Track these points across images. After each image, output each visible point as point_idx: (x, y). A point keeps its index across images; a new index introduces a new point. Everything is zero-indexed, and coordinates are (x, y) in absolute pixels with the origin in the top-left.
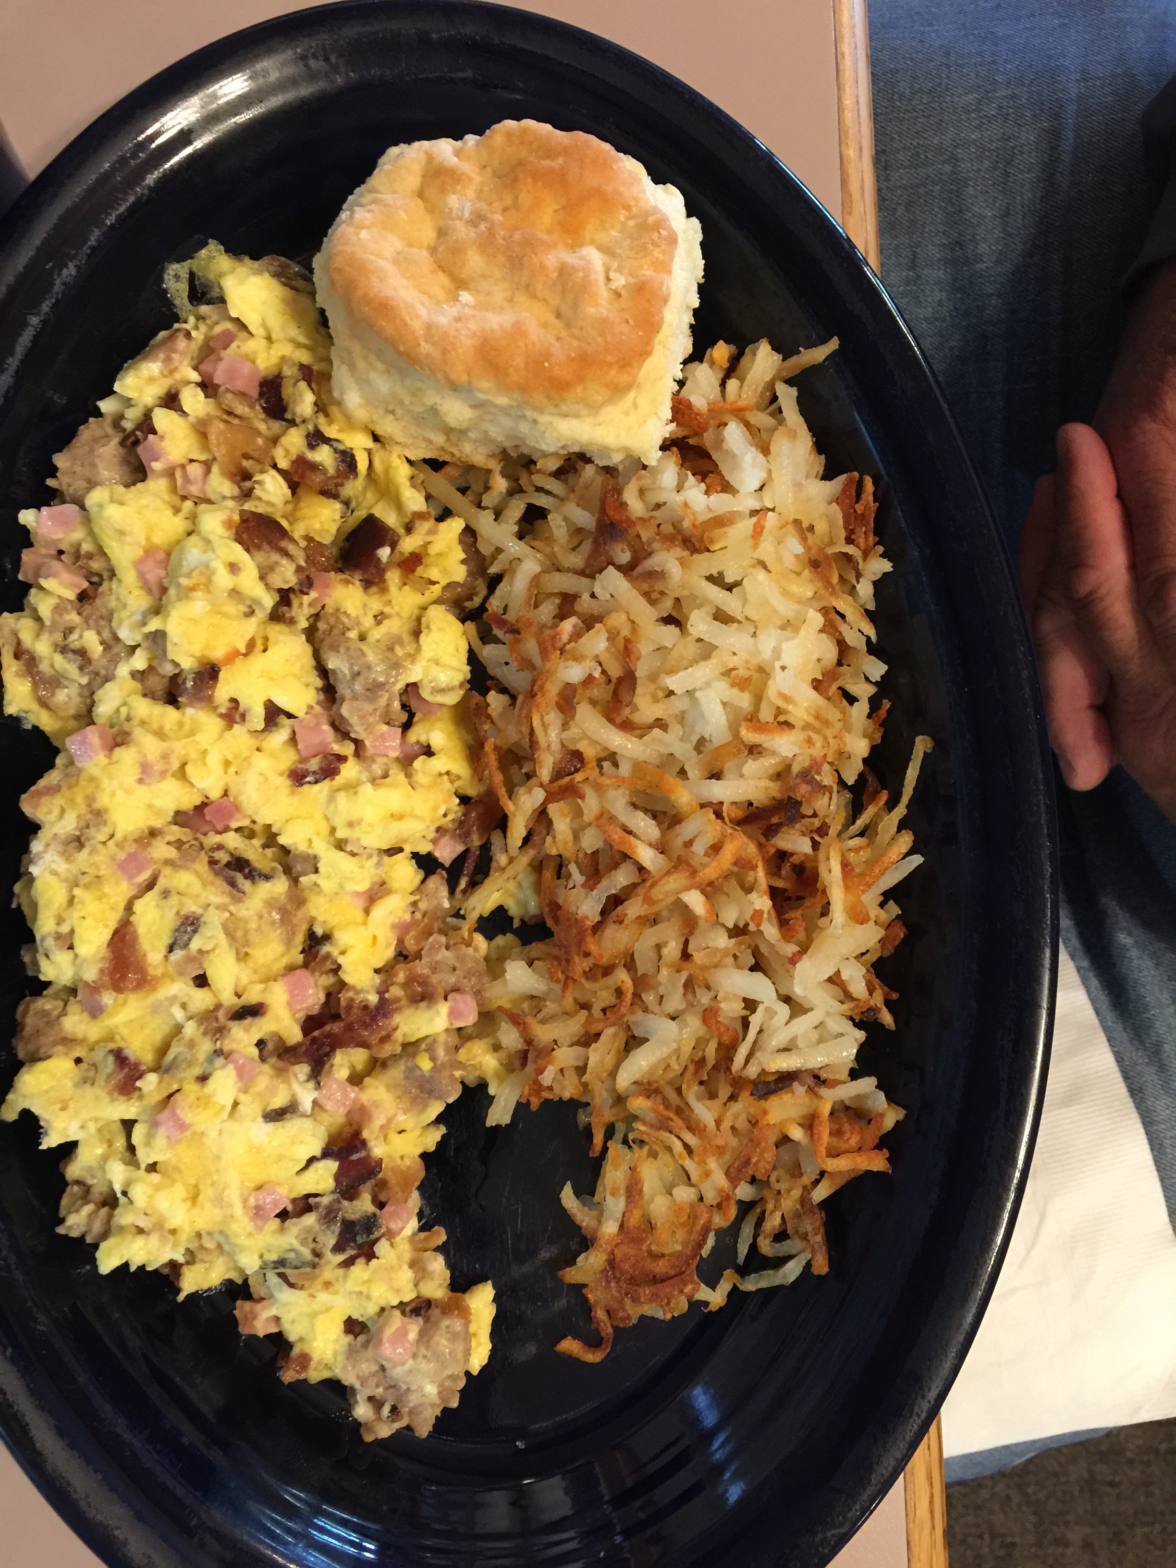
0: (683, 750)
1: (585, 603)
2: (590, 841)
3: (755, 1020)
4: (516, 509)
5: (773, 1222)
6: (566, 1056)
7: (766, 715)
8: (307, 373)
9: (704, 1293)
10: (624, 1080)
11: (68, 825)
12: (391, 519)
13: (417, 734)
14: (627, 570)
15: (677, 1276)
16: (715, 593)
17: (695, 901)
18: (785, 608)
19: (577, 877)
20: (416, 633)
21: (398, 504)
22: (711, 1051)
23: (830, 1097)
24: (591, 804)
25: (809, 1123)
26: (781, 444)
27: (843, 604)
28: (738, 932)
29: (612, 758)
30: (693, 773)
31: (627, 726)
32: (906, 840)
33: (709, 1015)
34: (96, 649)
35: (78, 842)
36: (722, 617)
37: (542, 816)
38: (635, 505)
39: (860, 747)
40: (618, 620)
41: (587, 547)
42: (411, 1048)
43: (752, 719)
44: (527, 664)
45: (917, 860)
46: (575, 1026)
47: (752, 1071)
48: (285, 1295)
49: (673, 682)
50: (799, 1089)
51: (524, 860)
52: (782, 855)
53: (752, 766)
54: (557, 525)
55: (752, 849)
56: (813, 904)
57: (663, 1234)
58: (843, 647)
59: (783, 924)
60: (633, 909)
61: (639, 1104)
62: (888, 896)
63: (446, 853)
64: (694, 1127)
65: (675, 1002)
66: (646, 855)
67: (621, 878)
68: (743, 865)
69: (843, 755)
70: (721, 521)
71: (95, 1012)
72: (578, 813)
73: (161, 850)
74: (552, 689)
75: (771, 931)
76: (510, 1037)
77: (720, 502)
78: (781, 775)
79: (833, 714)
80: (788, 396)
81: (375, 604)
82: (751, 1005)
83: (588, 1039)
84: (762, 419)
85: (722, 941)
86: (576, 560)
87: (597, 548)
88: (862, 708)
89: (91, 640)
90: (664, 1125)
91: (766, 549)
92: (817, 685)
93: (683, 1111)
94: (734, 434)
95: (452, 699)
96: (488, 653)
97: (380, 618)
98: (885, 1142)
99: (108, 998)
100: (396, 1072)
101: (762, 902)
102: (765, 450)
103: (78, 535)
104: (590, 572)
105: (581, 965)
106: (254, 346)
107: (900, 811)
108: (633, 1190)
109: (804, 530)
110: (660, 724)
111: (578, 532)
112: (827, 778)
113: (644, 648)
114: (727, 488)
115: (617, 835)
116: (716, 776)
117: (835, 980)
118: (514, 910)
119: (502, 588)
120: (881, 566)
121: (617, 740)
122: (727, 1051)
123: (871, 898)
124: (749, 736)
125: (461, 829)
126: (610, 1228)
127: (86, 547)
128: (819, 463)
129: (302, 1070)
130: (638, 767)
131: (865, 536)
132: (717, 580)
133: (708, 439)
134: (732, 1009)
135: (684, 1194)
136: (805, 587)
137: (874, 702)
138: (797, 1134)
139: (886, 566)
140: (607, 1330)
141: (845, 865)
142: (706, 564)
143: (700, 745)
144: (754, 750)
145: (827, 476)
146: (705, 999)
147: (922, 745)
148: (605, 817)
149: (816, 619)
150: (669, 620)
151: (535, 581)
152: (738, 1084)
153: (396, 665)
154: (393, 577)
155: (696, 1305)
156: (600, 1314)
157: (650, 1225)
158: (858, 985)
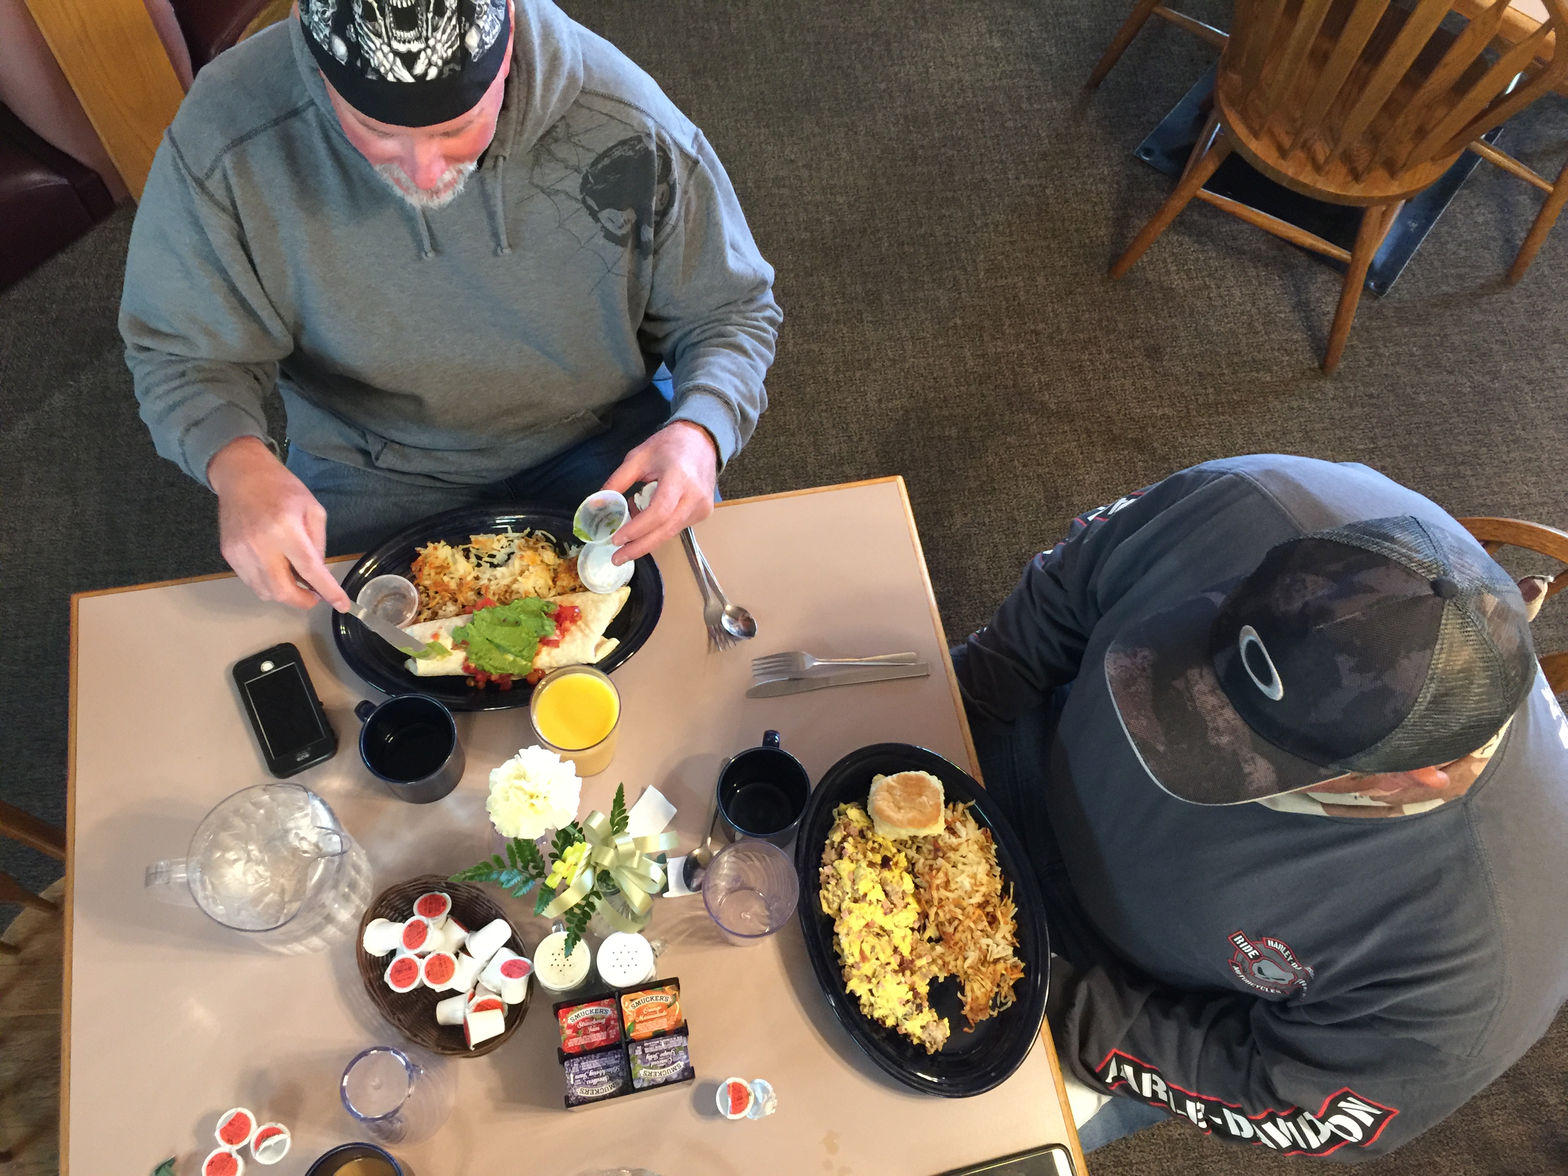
0: (962, 893)
1: (935, 866)
2: (948, 917)
3: (990, 949)
4: (915, 847)
5: (1003, 994)
6: (953, 963)
7: (978, 883)
8: (868, 828)
9: (992, 1013)
10: (966, 966)
11: (845, 931)
12: (889, 855)
13: (906, 900)
14: (942, 857)
15: (985, 1009)
16: (962, 859)
17: (972, 925)
18: (977, 859)
19: (947, 924)
20: (902, 879)
21: (891, 852)
22: (982, 957)
23: (1009, 963)
24: (946, 909)
25: (1006, 969)
26: (968, 824)
27: (989, 856)
28: (981, 931)
29: (948, 898)
30: (966, 898)
31: (950, 891)
32: (1014, 905)
33: (980, 949)
34: (841, 894)
35: (848, 934)
36: (964, 864)
37: (937, 914)
38: (941, 843)
39: (999, 887)
40: (943, 869)
41: (933, 853)
42: (920, 968)
43: (975, 885)
44: (927, 881)
45: (1017, 909)
46: (953, 957)
47: (992, 960)
48: (907, 1023)
49: (957, 880)
50: (1002, 961)
51: (934, 924)
52: (988, 913)
53: (978, 895)
54: (925, 849)
55: (981, 912)
56: (997, 923)
57: (980, 999)
58: (991, 866)
59: (992, 928)
60: (960, 928)
61: (970, 971)
62: (1013, 918)
63: (916, 926)
64: (982, 973)
65: (973, 948)
66: (960, 917)
67: (956, 922)
68: (980, 917)
69: (996, 889)
70: (960, 844)
71: (859, 969)
72: (944, 911)
73: (864, 933)
74: (934, 886)
75: (989, 929)
76: (940, 962)
77: (959, 840)
78: (984, 895)
79: (992, 880)
80: (967, 812)
81: (892, 874)
82: (988, 946)
83: (956, 960)
84: (963, 818)
85: (979, 933)
86: (931, 857)
87: (935, 853)
88: (998, 878)
89: (839, 893)
90: (976, 975)
91: (971, 848)
92: (987, 875)
93: (979, 970)
94: (958, 825)
95: (912, 892)
96: (917, 880)
97: (893, 877)
98: (1023, 970)
99: (861, 965)
100: (919, 973)
101: (987, 924)
102: (965, 826)
103: (833, 871)
104: (935, 858)
105: (952, 943)
106: (855, 824)
107: (1011, 899)
108: (972, 991)
109: (977, 842)
110: (956, 889)
111: (930, 851)
112: (993, 895)
113: (950, 874)
114: (959, 837)
115: (953, 914)
116: (970, 898)
117: (1004, 937)
118: (933, 936)
119: (916, 866)
120: (995, 847)
121: (948, 894)
122: (985, 957)
123: (1009, 919)
124: (976, 888)
125: (919, 919)
126: (969, 1000)
127: (835, 874)
128: (977, 826)
129: (901, 974)
130: (954, 899)
131: (990, 840)
132: (962, 856)
133: (953, 826)
134: (984, 947)
135: (983, 990)
136: (980, 854)
137: (1000, 876)
138: (1004, 972)
139: (996, 846)
140: (973, 1025)
141: (1002, 913)
142: (959, 854)
143: (966, 892)
144: (977, 891)
145: (979, 828)
146: (978, 946)
147: (1012, 884)
148: (950, 911)
149: (984, 861)
150: (953, 866)
151: (924, 863)
152: (989, 963)
153: (900, 887)
154: (893, 867)
155: (991, 1016)
156: (971, 1021)
157: (977, 998)
158: (1010, 938)
